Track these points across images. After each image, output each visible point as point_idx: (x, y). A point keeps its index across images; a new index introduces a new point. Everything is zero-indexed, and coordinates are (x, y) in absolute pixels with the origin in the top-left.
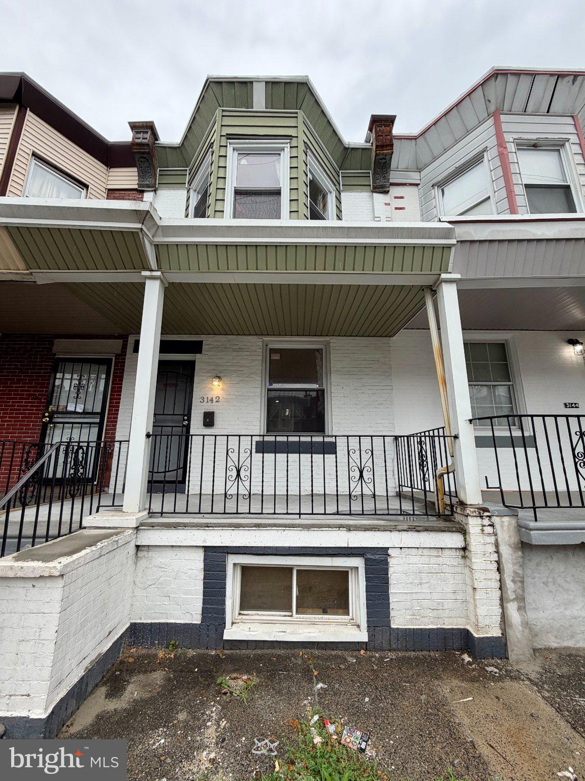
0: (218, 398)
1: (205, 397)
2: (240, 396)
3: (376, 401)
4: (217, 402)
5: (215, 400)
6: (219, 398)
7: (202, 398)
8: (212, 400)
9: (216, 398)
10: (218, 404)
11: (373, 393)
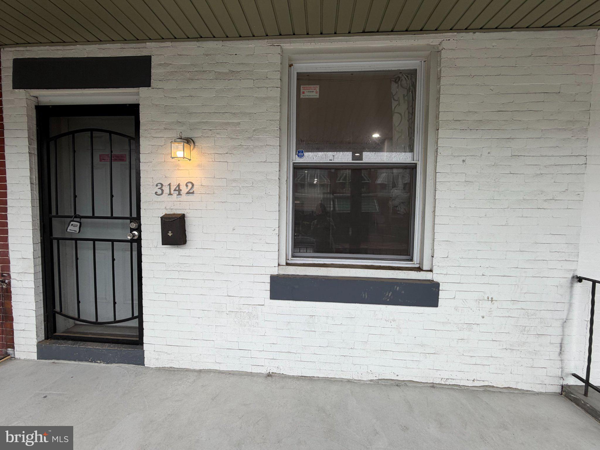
0: (190, 186)
1: (166, 183)
2: (234, 180)
3: (542, 192)
4: (188, 193)
5: (184, 190)
6: (193, 185)
7: (159, 186)
8: (178, 190)
9: (187, 186)
10: (190, 197)
11: (537, 175)
